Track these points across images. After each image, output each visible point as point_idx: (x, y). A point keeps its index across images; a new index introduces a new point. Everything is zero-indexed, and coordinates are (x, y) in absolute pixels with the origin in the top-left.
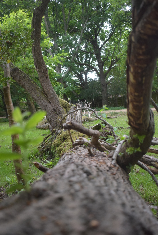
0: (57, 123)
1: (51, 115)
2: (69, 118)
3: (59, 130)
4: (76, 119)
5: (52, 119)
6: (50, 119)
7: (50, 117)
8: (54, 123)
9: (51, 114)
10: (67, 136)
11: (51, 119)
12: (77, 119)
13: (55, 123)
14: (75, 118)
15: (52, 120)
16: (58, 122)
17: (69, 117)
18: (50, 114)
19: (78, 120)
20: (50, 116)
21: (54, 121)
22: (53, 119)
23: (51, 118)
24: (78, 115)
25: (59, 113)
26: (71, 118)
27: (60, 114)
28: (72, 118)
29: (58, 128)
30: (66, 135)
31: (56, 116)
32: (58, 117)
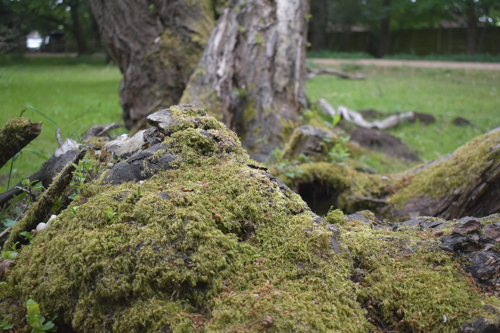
0: (157, 69)
1: (129, 20)
2: (223, 43)
3: (160, 106)
4: (269, 52)
5: (131, 45)
6: (118, 45)
7: (117, 29)
8: (139, 69)
9: (127, 14)
10: (125, 300)
11: (125, 44)
12: (275, 51)
13: (144, 68)
14: (261, 40)
15: (129, 49)
16: (162, 63)
17: (224, 36)
18: (119, 17)
19: (282, 59)
20: (121, 27)
21: (138, 53)
22: (134, 46)
23: (126, 35)
24: (282, 27)
25: (170, 11)
26: (233, 40)
27: (177, 19)
28: (240, 38)
29: (158, 94)
30: (111, 283)
31: (152, 30)
32: (165, 36)
